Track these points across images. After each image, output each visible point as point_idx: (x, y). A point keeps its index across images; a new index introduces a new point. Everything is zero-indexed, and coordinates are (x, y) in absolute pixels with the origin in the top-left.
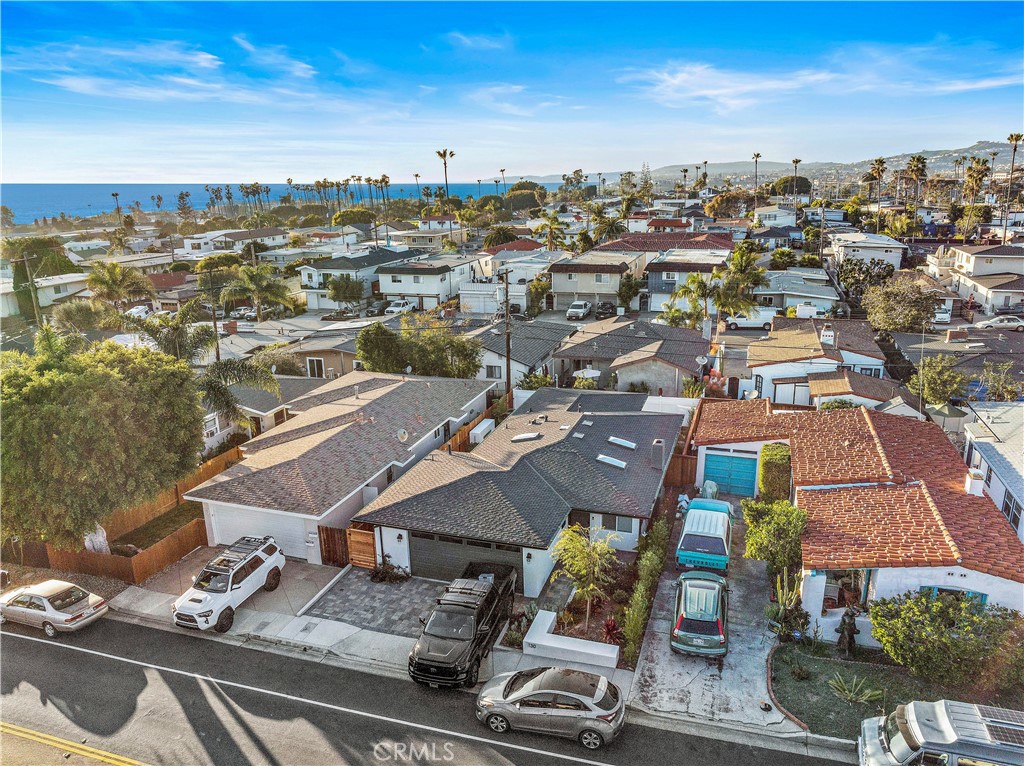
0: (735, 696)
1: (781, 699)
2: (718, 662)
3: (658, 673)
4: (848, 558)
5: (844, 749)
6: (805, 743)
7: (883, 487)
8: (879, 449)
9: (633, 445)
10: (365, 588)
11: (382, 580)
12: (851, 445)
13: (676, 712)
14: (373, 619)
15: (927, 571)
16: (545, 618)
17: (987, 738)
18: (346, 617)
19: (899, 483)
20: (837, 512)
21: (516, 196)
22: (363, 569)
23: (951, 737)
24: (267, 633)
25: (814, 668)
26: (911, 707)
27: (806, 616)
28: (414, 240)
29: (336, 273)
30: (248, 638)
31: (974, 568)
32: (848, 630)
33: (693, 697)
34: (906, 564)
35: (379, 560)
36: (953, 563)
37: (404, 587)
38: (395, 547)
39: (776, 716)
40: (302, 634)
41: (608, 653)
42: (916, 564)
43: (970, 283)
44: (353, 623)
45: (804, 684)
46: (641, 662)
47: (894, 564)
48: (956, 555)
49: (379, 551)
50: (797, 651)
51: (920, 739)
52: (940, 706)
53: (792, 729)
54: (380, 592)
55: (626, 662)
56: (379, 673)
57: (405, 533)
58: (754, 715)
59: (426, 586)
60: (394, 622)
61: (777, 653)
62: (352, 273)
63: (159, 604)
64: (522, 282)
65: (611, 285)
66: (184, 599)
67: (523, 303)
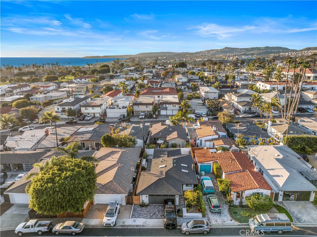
0: (225, 219)
1: (234, 218)
2: (219, 213)
3: (210, 217)
4: (240, 189)
5: (246, 225)
6: (240, 225)
7: (241, 172)
8: (237, 163)
9: (186, 166)
10: (140, 209)
11: (143, 206)
12: (232, 162)
13: (216, 224)
14: (147, 216)
15: (254, 190)
16: (184, 210)
17: (270, 219)
18: (141, 217)
19: (244, 171)
20: (234, 178)
21: (102, 70)
22: (137, 205)
23: (265, 220)
24: (125, 224)
25: (236, 211)
26: (257, 216)
27: (233, 201)
28: (77, 88)
29: (67, 108)
30: (122, 226)
31: (261, 188)
32: (241, 202)
33: (218, 221)
34: (250, 189)
35: (141, 202)
36: (258, 188)
37: (149, 207)
38: (145, 199)
39: (233, 221)
40: (134, 222)
41: (199, 215)
42: (252, 189)
43: (236, 104)
44: (143, 218)
45: (236, 214)
46: (206, 216)
47: (248, 190)
48: (258, 187)
49: (141, 200)
50: (232, 208)
51: (260, 221)
52: (261, 215)
53: (237, 223)
54: (144, 209)
55: (204, 216)
56: (156, 228)
57: (148, 196)
58: (229, 222)
59: (153, 206)
60: (152, 216)
61: (229, 209)
62: (72, 107)
63: (94, 222)
64: (124, 107)
65: (150, 108)
66: (106, 220)
67: (126, 114)
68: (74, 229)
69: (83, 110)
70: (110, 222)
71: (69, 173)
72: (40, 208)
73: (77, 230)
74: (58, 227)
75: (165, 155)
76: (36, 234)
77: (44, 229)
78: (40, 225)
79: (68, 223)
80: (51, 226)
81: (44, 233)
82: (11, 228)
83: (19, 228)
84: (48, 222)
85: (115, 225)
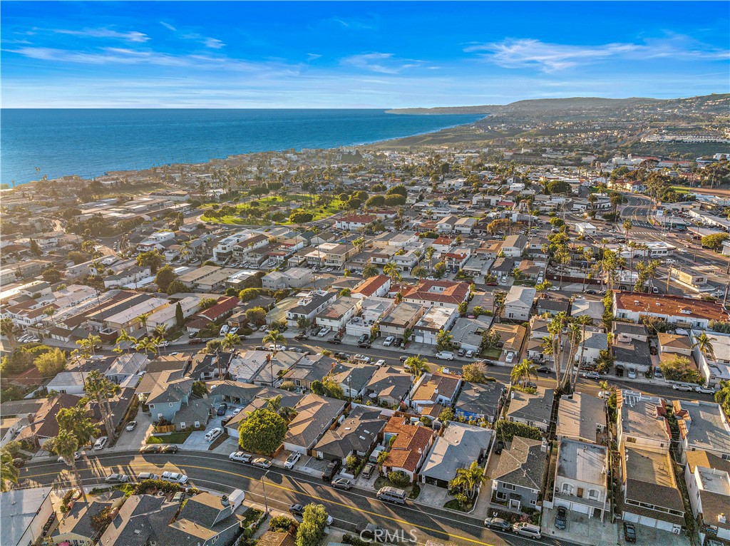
0: (369, 484)
2: (368, 479)
3: (359, 480)
9: (368, 433)
10: (315, 462)
11: (318, 460)
13: (360, 486)
14: (317, 468)
16: (344, 470)
17: (392, 491)
18: (312, 467)
19: (408, 450)
20: (395, 454)
22: (314, 457)
23: (389, 491)
24: (300, 470)
28: (332, 256)
29: (299, 315)
30: (297, 470)
33: (363, 484)
34: (397, 466)
35: (318, 456)
37: (322, 462)
38: (320, 454)
40: (306, 470)
41: (352, 476)
46: (356, 478)
48: (402, 466)
54: (318, 462)
55: (354, 478)
56: (318, 477)
57: (322, 452)
59: (326, 462)
62: (306, 316)
63: (279, 463)
64: (371, 322)
65: (401, 331)
66: (287, 463)
67: (370, 334)
68: (264, 465)
69: (318, 321)
70: (288, 465)
71: (265, 426)
72: (245, 446)
73: (266, 466)
74: (255, 461)
75: (359, 415)
76: (242, 462)
77: (247, 460)
78: (244, 457)
79: (262, 459)
80: (251, 459)
81: (246, 463)
82: (227, 454)
83: (232, 455)
84: (250, 456)
85: (291, 469)
